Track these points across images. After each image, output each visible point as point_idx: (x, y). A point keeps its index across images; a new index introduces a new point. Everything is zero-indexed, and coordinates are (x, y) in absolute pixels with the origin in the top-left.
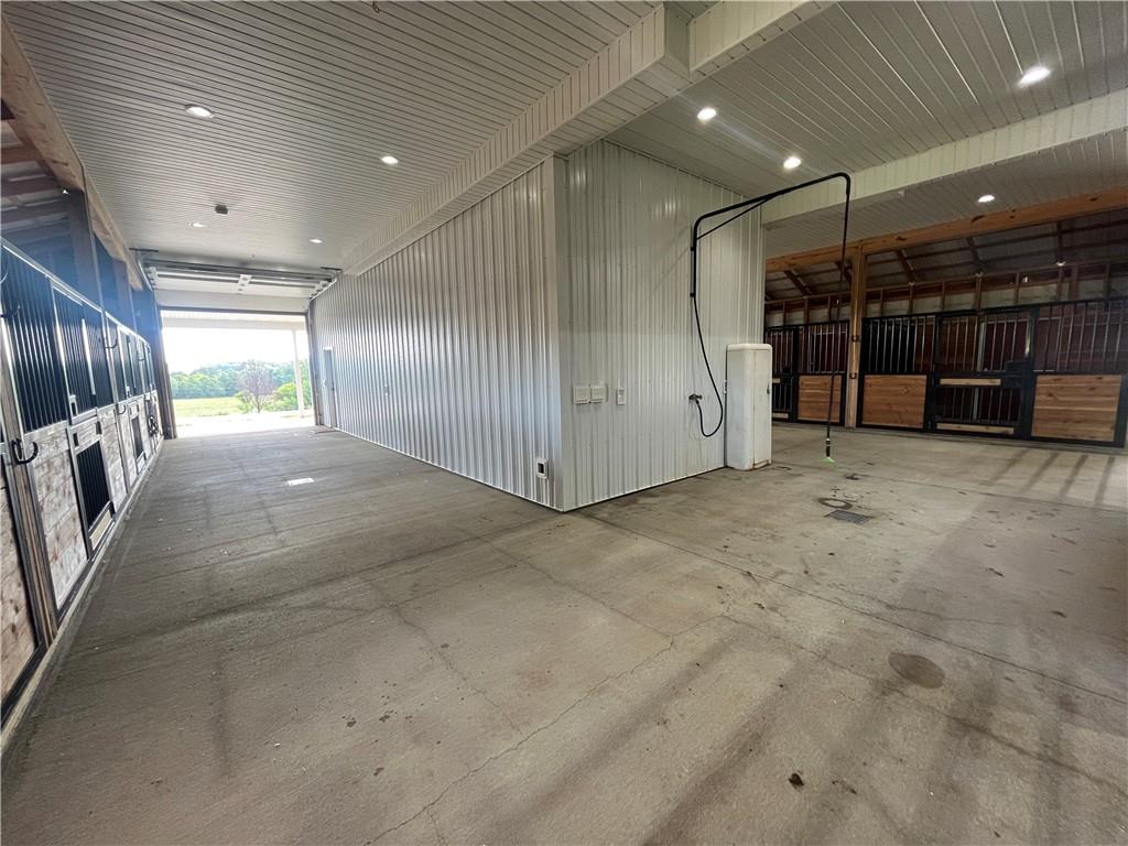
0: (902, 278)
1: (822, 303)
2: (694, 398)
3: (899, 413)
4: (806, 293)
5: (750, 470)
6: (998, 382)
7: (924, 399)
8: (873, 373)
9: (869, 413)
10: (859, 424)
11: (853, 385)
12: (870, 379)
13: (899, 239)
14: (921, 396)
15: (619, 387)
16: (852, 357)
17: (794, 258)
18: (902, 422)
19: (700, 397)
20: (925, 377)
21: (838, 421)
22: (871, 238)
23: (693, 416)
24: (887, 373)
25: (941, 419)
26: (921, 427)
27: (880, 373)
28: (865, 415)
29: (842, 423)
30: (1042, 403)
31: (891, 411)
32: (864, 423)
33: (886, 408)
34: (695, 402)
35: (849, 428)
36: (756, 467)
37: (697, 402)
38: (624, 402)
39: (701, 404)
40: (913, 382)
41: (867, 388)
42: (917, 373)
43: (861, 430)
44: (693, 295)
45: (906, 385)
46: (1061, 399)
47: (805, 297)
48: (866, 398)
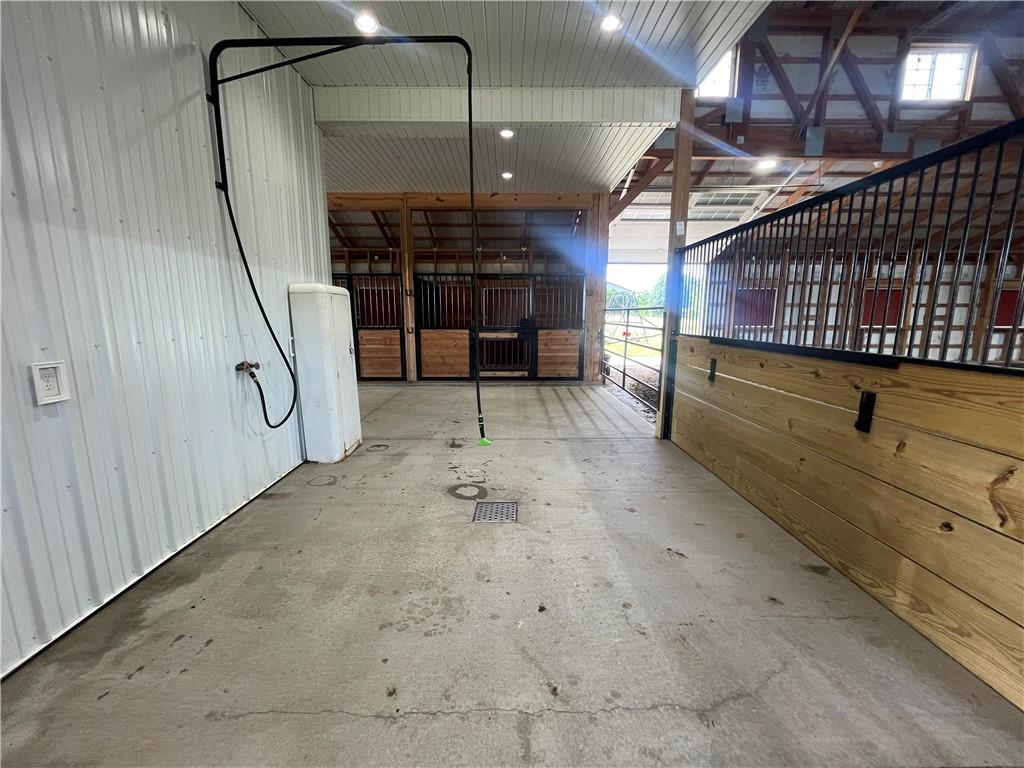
0: (427, 243)
1: (361, 257)
2: (245, 368)
3: (452, 365)
4: (345, 245)
5: (342, 461)
6: (515, 335)
7: (468, 351)
8: (427, 327)
9: (427, 366)
10: (420, 378)
11: (411, 339)
12: (425, 333)
13: (438, 199)
14: (466, 348)
15: (38, 361)
16: (407, 312)
17: (339, 198)
18: (455, 373)
19: (257, 366)
20: (467, 331)
21: (400, 376)
22: (415, 193)
23: (246, 398)
24: (438, 327)
25: (482, 368)
26: (468, 376)
27: (433, 327)
28: (424, 368)
29: (404, 378)
30: (543, 352)
31: (445, 364)
32: (424, 376)
33: (441, 361)
34: (246, 375)
35: (411, 382)
36: (348, 453)
37: (253, 375)
38: (66, 396)
39: (258, 378)
40: (459, 336)
41: (423, 342)
42: (462, 328)
43: (421, 383)
44: (222, 186)
45: (455, 339)
46: (553, 347)
47: (345, 249)
48: (423, 352)
